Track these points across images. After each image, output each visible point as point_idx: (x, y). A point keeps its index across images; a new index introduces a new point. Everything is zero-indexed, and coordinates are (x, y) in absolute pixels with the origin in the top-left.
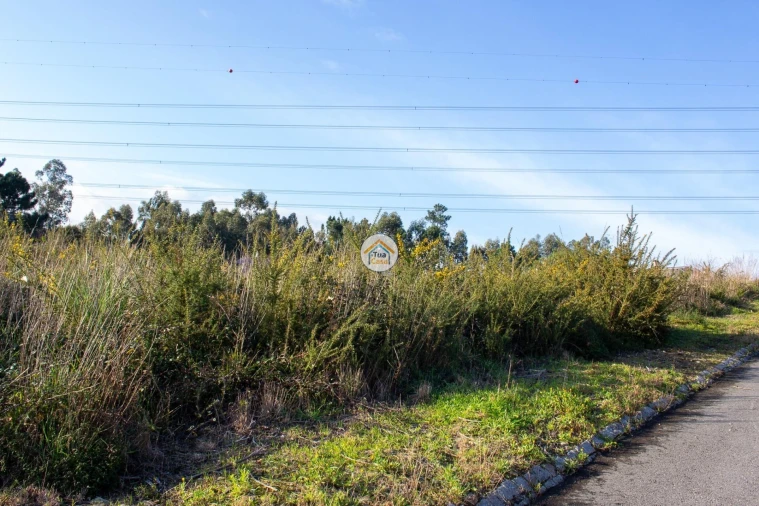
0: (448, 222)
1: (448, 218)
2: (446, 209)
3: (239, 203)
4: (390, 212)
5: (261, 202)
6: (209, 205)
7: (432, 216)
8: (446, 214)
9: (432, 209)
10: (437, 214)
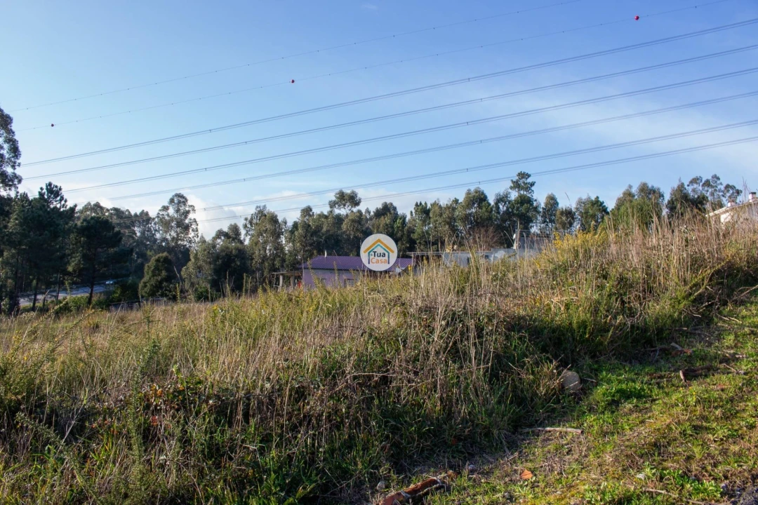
0: (533, 188)
1: (532, 184)
2: (529, 176)
3: (332, 204)
4: (473, 189)
5: (353, 200)
6: (307, 211)
7: (516, 185)
8: (530, 180)
9: (516, 178)
10: (521, 182)
